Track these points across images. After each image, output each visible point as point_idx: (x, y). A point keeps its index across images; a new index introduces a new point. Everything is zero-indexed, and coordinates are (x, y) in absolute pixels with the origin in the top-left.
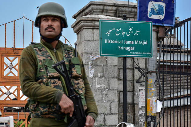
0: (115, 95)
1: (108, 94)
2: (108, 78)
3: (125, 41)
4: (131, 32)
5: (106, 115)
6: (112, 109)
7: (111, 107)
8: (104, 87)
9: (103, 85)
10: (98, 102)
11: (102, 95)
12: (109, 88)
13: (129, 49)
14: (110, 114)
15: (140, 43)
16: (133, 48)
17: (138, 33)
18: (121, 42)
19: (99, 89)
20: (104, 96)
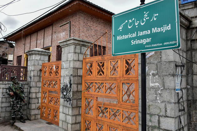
0: (171, 96)
1: (163, 93)
2: (163, 76)
3: (139, 32)
4: (147, 19)
5: (160, 117)
6: (168, 111)
7: (166, 109)
8: (158, 86)
9: (157, 84)
10: (152, 101)
11: (156, 94)
12: (164, 87)
13: (144, 41)
14: (165, 117)
15: (159, 30)
16: (150, 39)
17: (155, 17)
18: (134, 35)
19: (153, 88)
20: (158, 95)
